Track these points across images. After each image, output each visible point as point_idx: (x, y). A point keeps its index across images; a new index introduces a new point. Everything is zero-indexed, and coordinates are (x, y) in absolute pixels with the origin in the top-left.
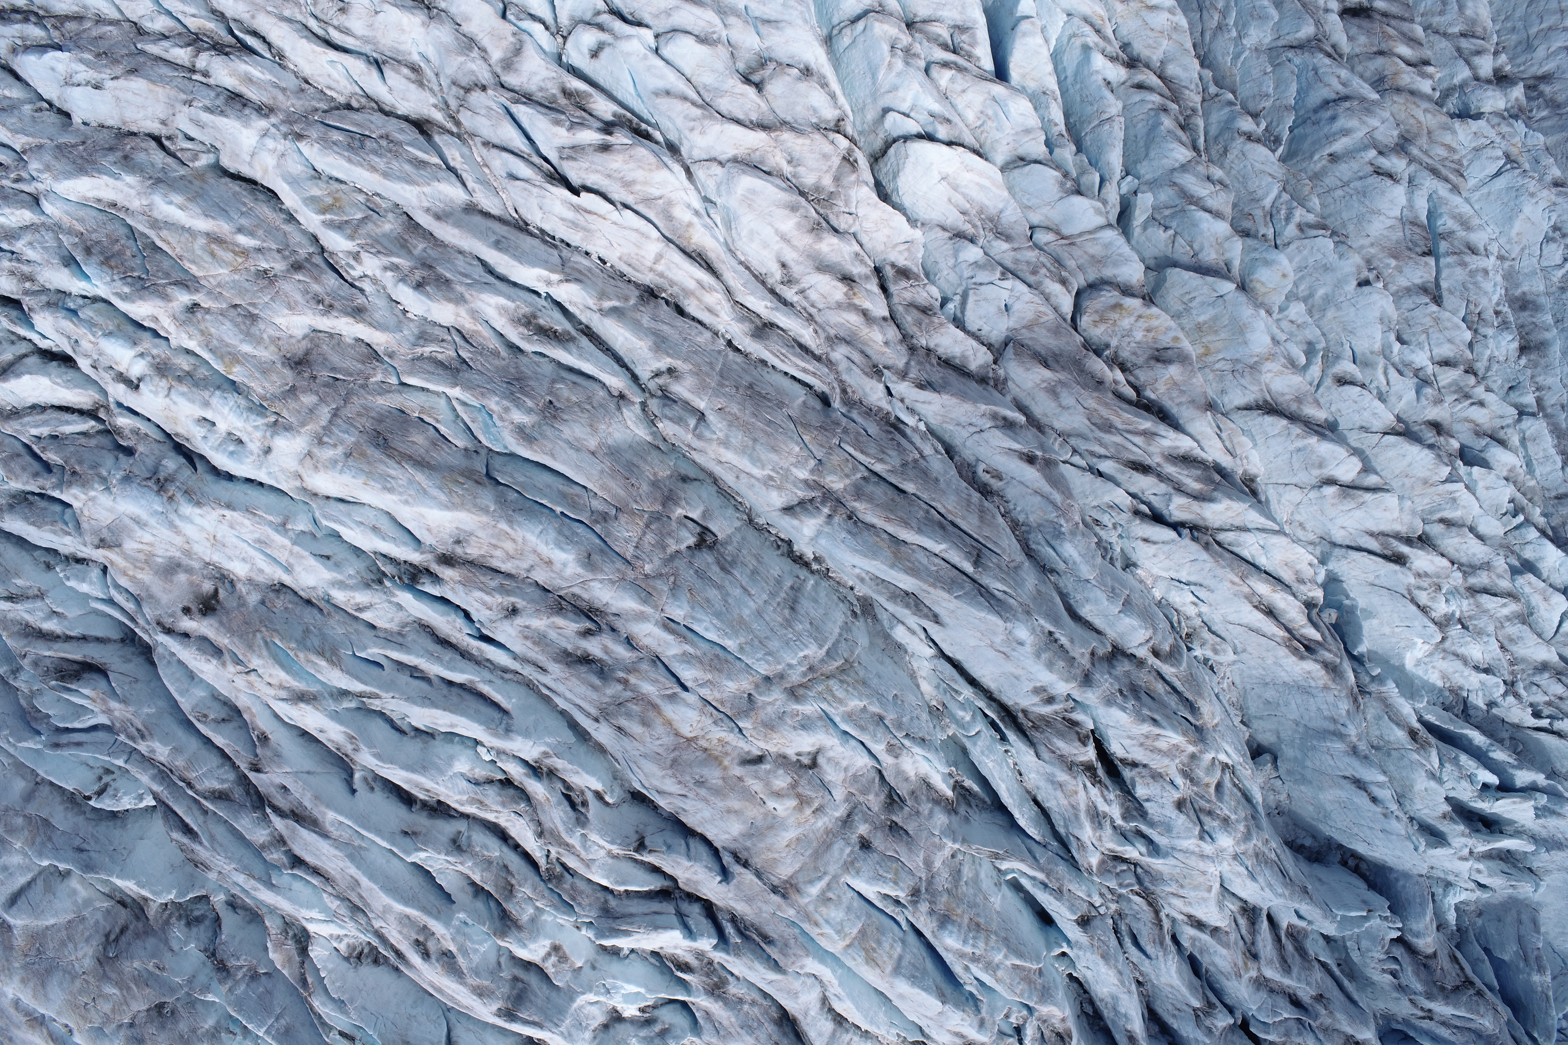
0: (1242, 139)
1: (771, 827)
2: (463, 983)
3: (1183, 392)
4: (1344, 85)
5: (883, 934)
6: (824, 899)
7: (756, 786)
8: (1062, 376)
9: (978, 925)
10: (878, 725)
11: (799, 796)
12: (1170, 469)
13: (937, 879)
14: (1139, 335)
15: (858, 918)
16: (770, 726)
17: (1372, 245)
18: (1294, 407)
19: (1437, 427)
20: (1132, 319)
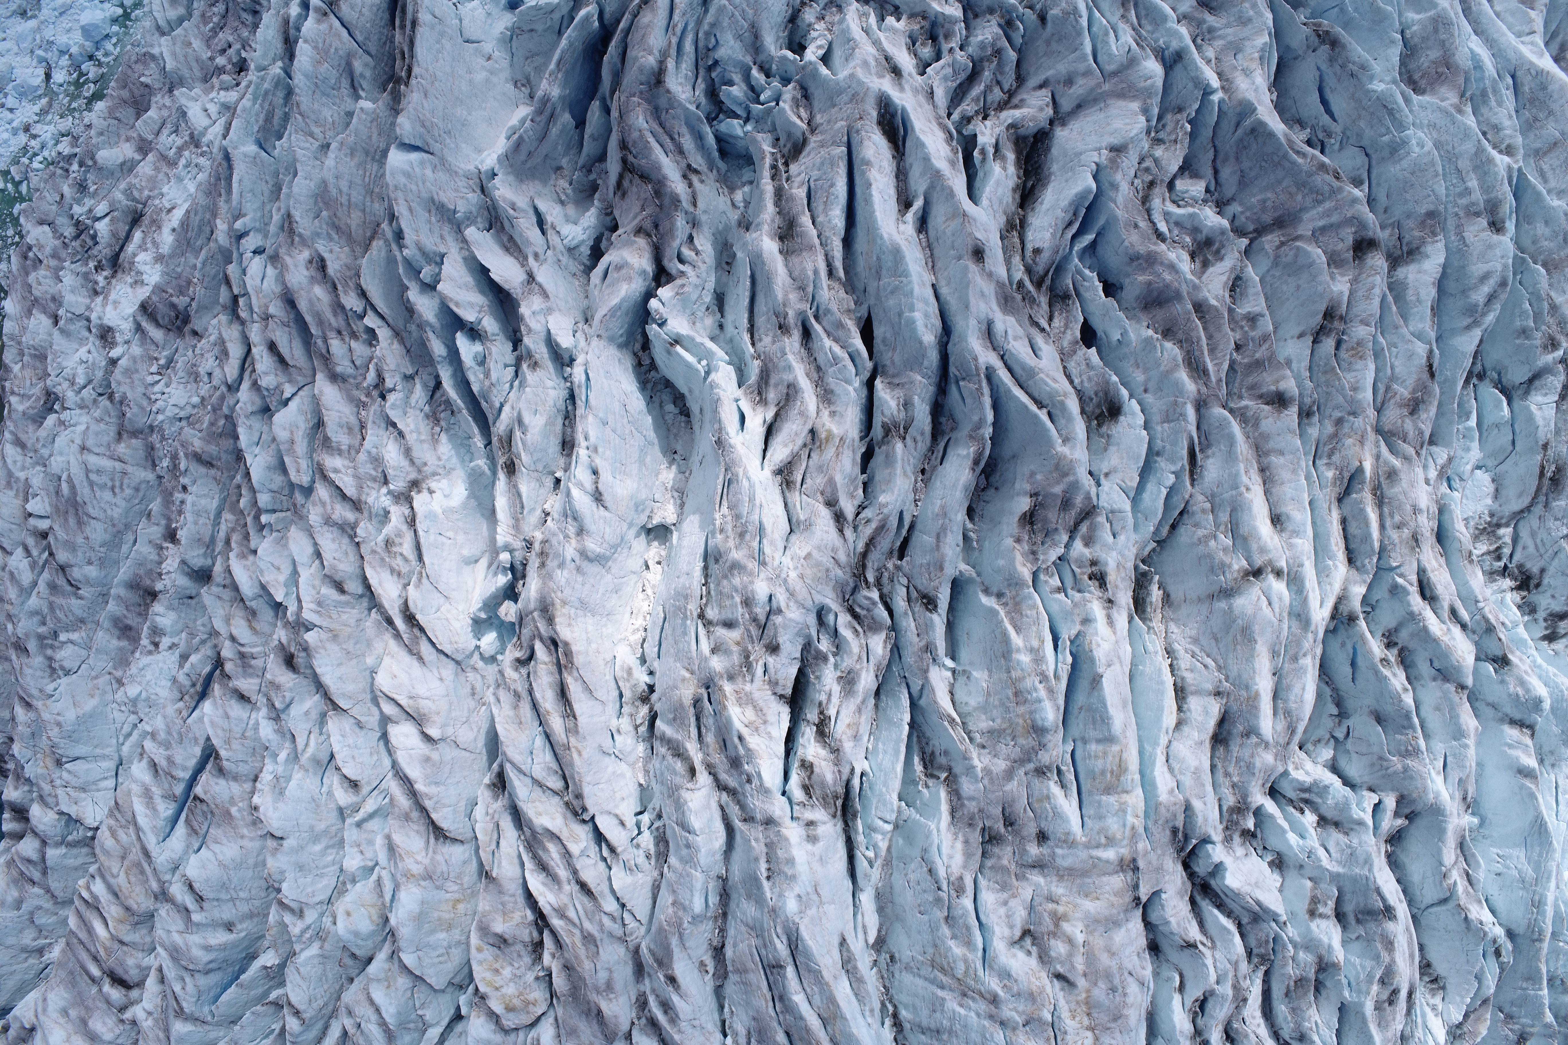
0: (305, 1016)
1: (1097, 921)
2: (1393, 961)
3: (503, 904)
4: (183, 980)
5: (1093, 771)
6: (1110, 842)
7: (1079, 963)
8: (593, 997)
9: (1016, 694)
10: (953, 918)
11: (1057, 925)
12: (563, 873)
13: (1013, 756)
14: (507, 972)
15: (1099, 802)
16: (1031, 997)
17: (242, 837)
18: (415, 815)
19: (290, 662)
20: (504, 990)
